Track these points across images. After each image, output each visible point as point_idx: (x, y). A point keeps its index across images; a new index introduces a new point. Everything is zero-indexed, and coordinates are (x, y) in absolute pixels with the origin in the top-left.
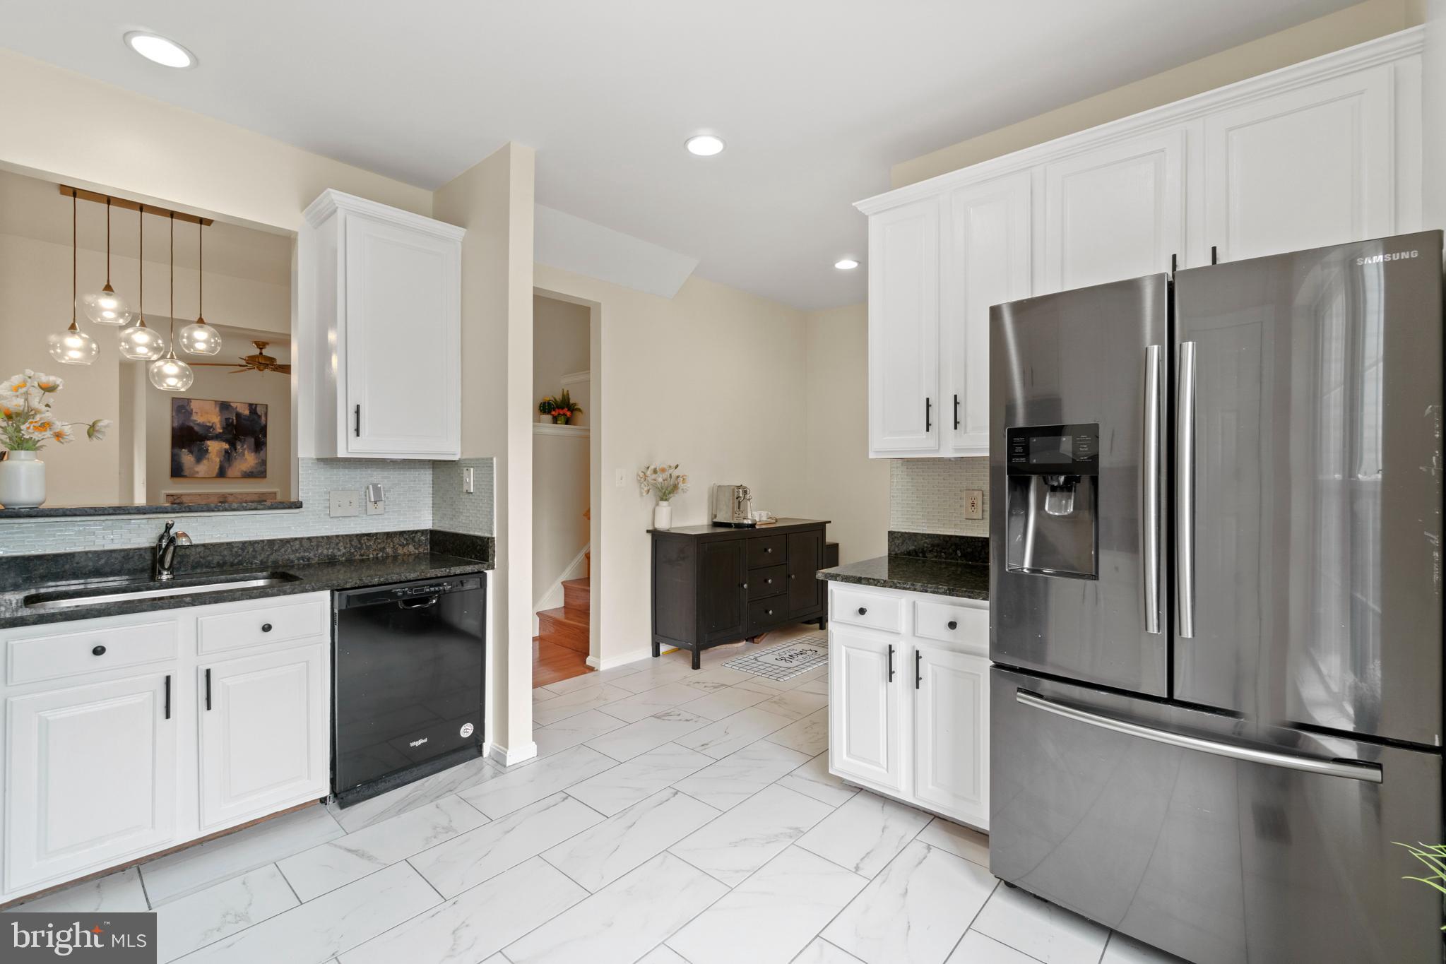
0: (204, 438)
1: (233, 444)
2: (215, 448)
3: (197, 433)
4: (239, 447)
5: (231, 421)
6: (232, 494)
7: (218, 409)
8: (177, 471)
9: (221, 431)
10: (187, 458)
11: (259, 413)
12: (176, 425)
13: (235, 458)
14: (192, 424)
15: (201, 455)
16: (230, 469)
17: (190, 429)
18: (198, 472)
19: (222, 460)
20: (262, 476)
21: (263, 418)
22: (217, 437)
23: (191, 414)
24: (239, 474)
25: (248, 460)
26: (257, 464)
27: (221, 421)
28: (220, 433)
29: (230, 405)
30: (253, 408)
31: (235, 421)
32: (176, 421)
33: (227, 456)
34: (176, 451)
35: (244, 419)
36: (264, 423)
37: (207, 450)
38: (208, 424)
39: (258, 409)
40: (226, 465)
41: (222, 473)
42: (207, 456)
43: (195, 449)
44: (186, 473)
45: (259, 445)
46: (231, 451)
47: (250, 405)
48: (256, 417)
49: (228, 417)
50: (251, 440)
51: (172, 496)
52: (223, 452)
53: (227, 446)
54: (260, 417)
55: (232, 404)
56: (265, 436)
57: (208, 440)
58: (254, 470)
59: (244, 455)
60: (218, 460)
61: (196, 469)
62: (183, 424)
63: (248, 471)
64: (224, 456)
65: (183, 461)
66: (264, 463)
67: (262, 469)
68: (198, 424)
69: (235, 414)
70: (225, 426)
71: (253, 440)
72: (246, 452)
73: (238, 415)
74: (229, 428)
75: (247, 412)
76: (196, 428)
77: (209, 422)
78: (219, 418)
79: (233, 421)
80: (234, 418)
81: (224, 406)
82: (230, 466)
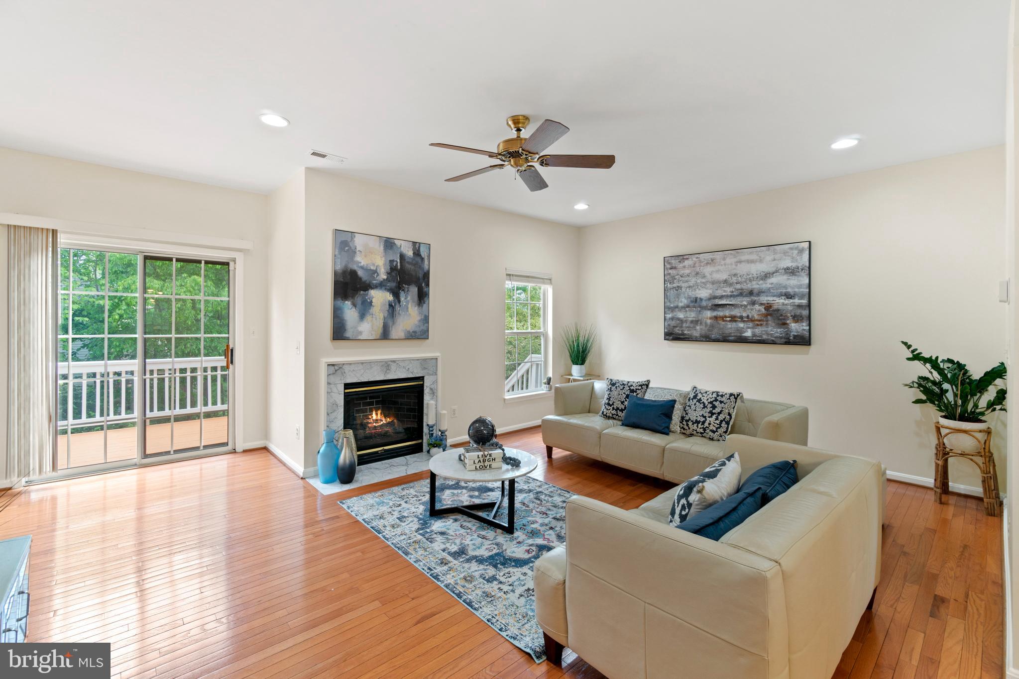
0: (367, 287)
1: (396, 295)
2: (380, 298)
3: (360, 279)
4: (402, 299)
5: (395, 263)
6: (394, 361)
7: (382, 248)
8: (339, 333)
9: (385, 277)
10: (350, 313)
11: (423, 255)
12: (339, 267)
13: (399, 314)
14: (355, 267)
15: (365, 309)
16: (393, 329)
17: (353, 273)
18: (361, 333)
19: (386, 316)
20: (422, 337)
21: (426, 262)
22: (381, 285)
23: (355, 252)
24: (402, 335)
25: (409, 317)
26: (420, 321)
27: (385, 265)
28: (384, 279)
29: (394, 243)
30: (416, 247)
31: (399, 264)
32: (338, 261)
33: (390, 312)
34: (339, 302)
35: (408, 262)
36: (427, 267)
37: (371, 302)
38: (372, 268)
39: (422, 249)
40: (390, 323)
41: (385, 335)
42: (371, 311)
43: (358, 300)
44: (348, 334)
45: (422, 297)
46: (395, 304)
47: (414, 243)
48: (418, 259)
49: (392, 259)
50: (414, 290)
51: (333, 365)
52: (388, 306)
53: (390, 297)
54: (423, 259)
55: (396, 242)
56: (428, 285)
57: (372, 288)
58: (417, 329)
59: (408, 308)
60: (382, 316)
61: (360, 329)
62: (346, 266)
63: (411, 331)
64: (388, 311)
65: (345, 319)
66: (426, 320)
67: (424, 328)
68: (362, 268)
69: (398, 256)
70: (389, 272)
71: (417, 289)
72: (410, 306)
73: (402, 257)
74: (393, 274)
75: (410, 253)
76: (360, 273)
77: (374, 265)
78: (383, 259)
79: (397, 264)
80: (399, 261)
81: (389, 244)
82: (394, 323)
